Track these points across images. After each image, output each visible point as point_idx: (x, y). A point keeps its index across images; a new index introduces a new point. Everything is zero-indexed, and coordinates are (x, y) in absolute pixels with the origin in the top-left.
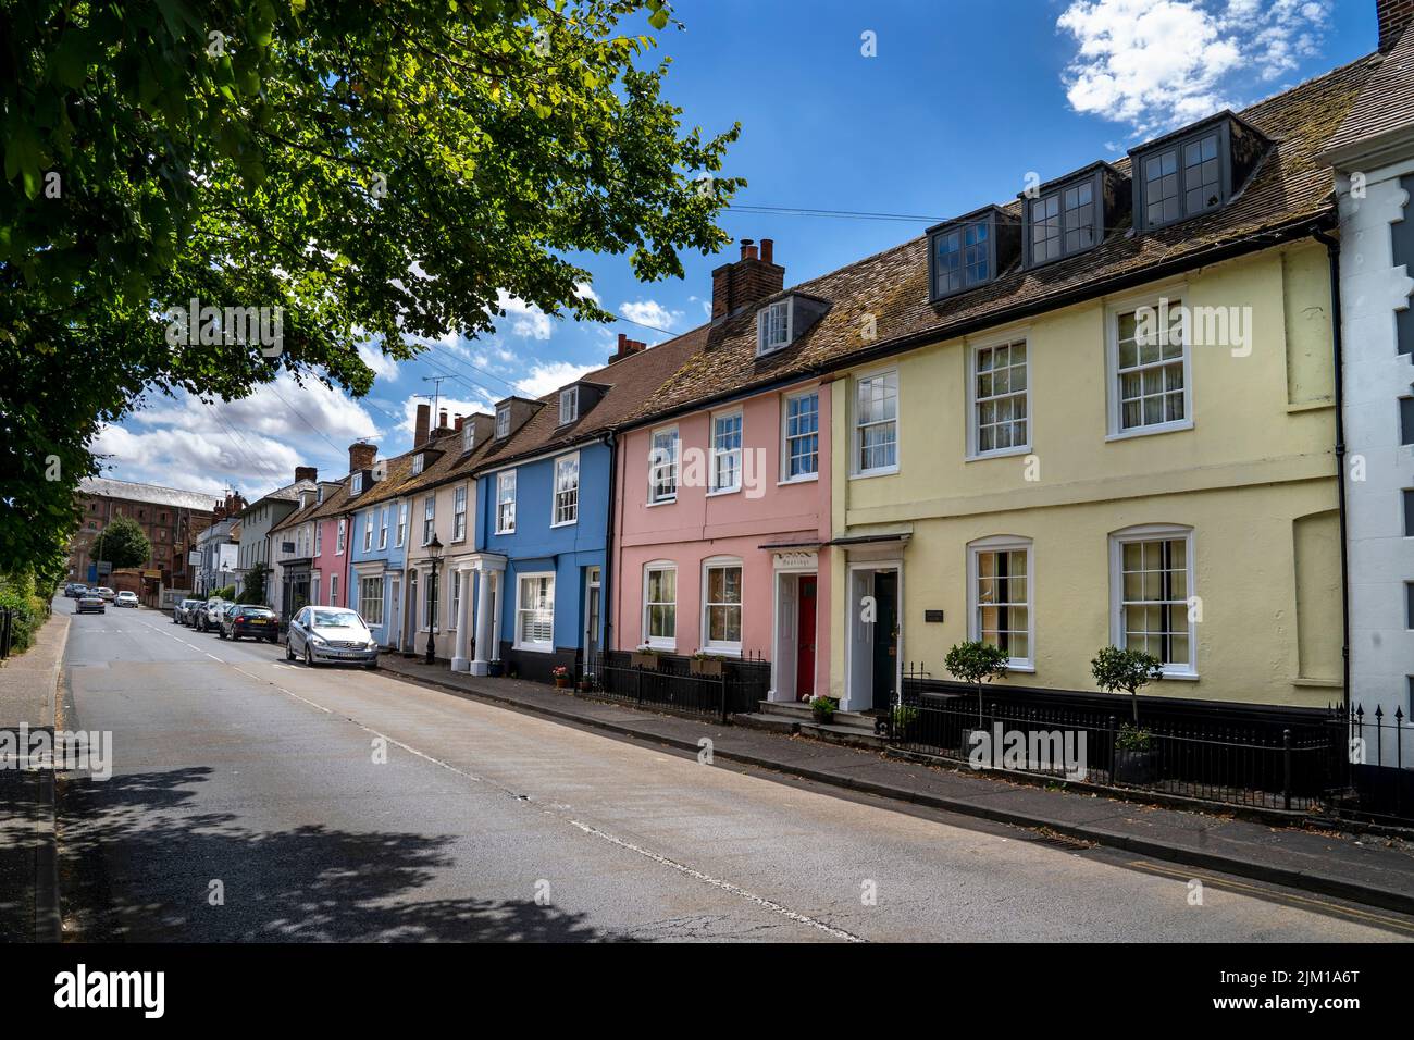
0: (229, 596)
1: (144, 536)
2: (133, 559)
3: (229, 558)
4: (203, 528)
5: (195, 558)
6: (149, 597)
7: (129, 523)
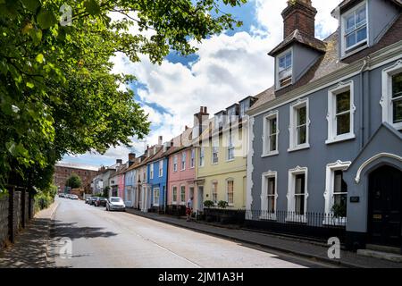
0: (100, 196)
1: (80, 179)
2: (77, 186)
3: (101, 185)
4: (94, 176)
5: (92, 185)
6: (81, 196)
7: (76, 175)
